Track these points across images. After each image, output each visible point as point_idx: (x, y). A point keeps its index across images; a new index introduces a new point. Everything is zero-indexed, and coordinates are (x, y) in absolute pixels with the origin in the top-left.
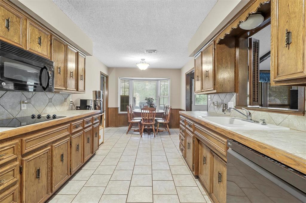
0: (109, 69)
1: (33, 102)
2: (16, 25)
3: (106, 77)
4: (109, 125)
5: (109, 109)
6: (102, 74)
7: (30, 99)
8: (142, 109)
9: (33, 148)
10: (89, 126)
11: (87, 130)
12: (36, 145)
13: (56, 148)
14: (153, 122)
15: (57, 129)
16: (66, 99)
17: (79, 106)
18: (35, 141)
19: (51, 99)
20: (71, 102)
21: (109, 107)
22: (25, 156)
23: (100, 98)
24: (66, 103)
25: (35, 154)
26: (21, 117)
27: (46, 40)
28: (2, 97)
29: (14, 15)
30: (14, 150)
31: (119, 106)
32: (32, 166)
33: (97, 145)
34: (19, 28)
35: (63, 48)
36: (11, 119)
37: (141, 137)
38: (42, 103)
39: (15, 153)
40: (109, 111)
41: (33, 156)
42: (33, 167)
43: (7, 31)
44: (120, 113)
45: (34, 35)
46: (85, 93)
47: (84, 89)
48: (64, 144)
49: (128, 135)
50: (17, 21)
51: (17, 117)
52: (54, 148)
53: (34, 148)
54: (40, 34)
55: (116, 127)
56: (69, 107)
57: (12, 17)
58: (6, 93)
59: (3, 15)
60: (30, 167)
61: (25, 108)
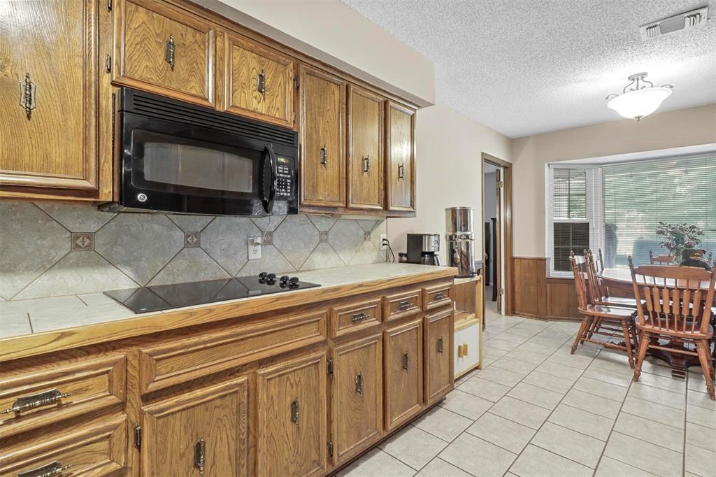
0: (513, 143)
1: (277, 242)
2: (194, 51)
3: (505, 168)
4: (516, 309)
5: (516, 262)
6: (487, 160)
7: (270, 234)
8: (634, 272)
9: (179, 377)
10: (412, 317)
11: (400, 330)
12: (194, 368)
13: (273, 381)
14: (698, 327)
15: (286, 320)
16: (368, 233)
17: (406, 252)
18: (191, 356)
19: (326, 233)
20: (385, 242)
21: (516, 254)
22: (153, 398)
23: (467, 230)
24: (368, 244)
25: (186, 396)
26: (250, 277)
27: (281, 78)
28: (204, 230)
29: (189, 28)
30: (110, 381)
31: (549, 252)
32: (177, 429)
33: (446, 378)
34: (202, 58)
35: (333, 93)
36: (225, 280)
37: (636, 378)
38: (302, 245)
39: (115, 389)
40: (517, 268)
41: (178, 404)
42: (183, 434)
43: (170, 69)
44: (554, 276)
45: (244, 70)
46: (415, 216)
47: (412, 205)
48: (306, 369)
49: (577, 356)
50: (196, 41)
51: (239, 276)
52: (260, 380)
53: (183, 378)
54: (263, 65)
55: (540, 318)
56: (379, 254)
57: (182, 34)
58: (214, 221)
59: (158, 32)
60: (170, 433)
61: (259, 255)
